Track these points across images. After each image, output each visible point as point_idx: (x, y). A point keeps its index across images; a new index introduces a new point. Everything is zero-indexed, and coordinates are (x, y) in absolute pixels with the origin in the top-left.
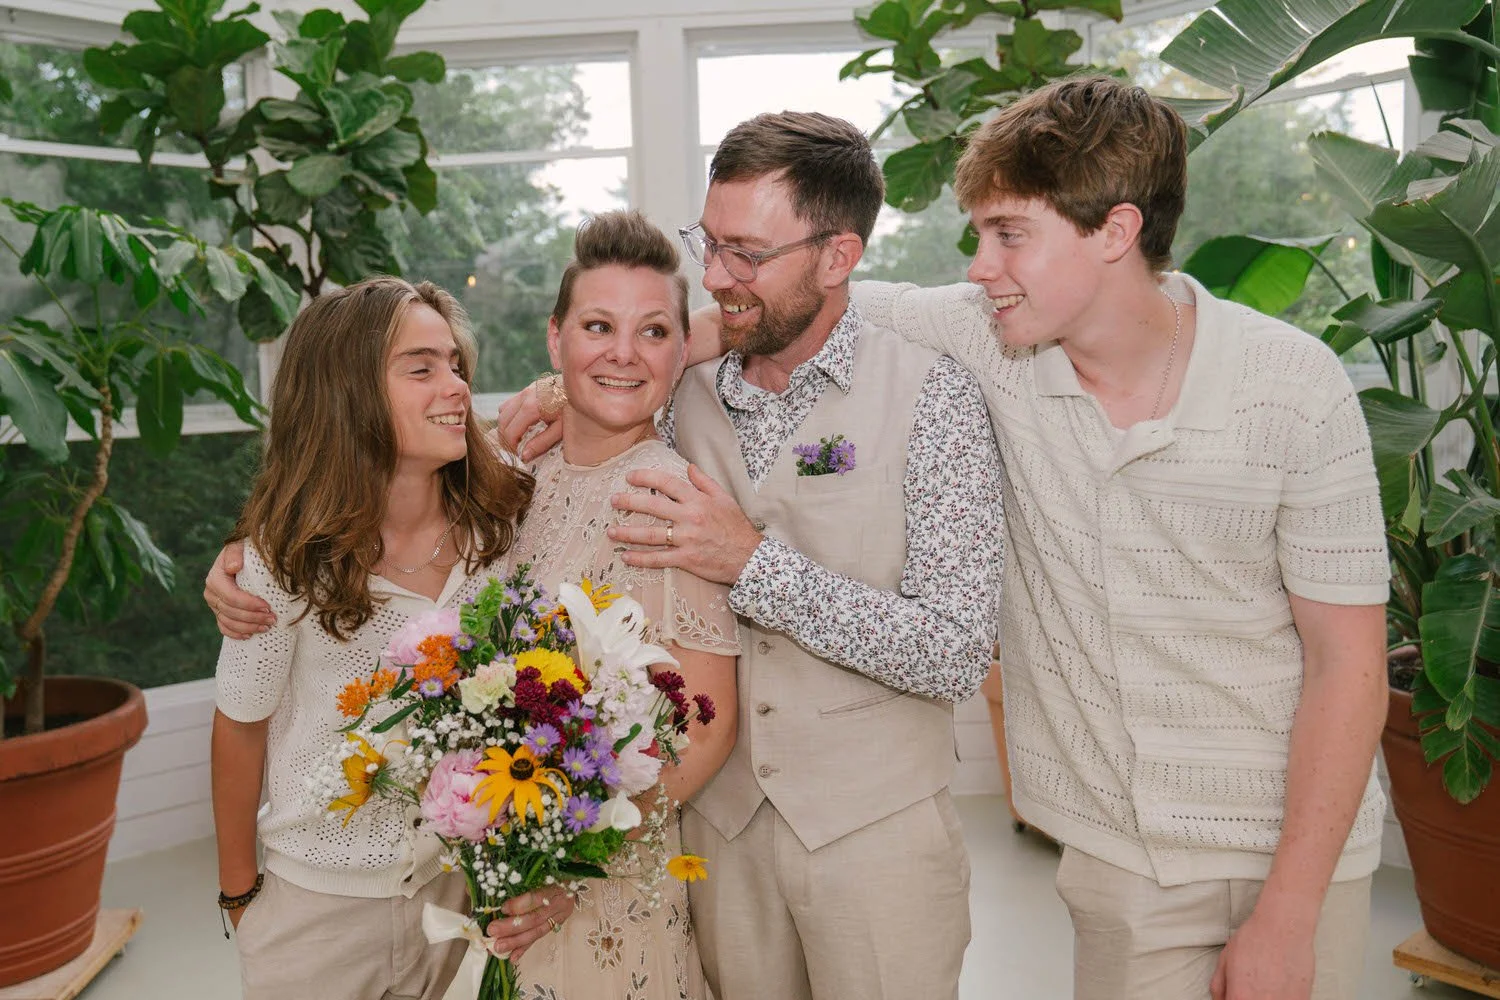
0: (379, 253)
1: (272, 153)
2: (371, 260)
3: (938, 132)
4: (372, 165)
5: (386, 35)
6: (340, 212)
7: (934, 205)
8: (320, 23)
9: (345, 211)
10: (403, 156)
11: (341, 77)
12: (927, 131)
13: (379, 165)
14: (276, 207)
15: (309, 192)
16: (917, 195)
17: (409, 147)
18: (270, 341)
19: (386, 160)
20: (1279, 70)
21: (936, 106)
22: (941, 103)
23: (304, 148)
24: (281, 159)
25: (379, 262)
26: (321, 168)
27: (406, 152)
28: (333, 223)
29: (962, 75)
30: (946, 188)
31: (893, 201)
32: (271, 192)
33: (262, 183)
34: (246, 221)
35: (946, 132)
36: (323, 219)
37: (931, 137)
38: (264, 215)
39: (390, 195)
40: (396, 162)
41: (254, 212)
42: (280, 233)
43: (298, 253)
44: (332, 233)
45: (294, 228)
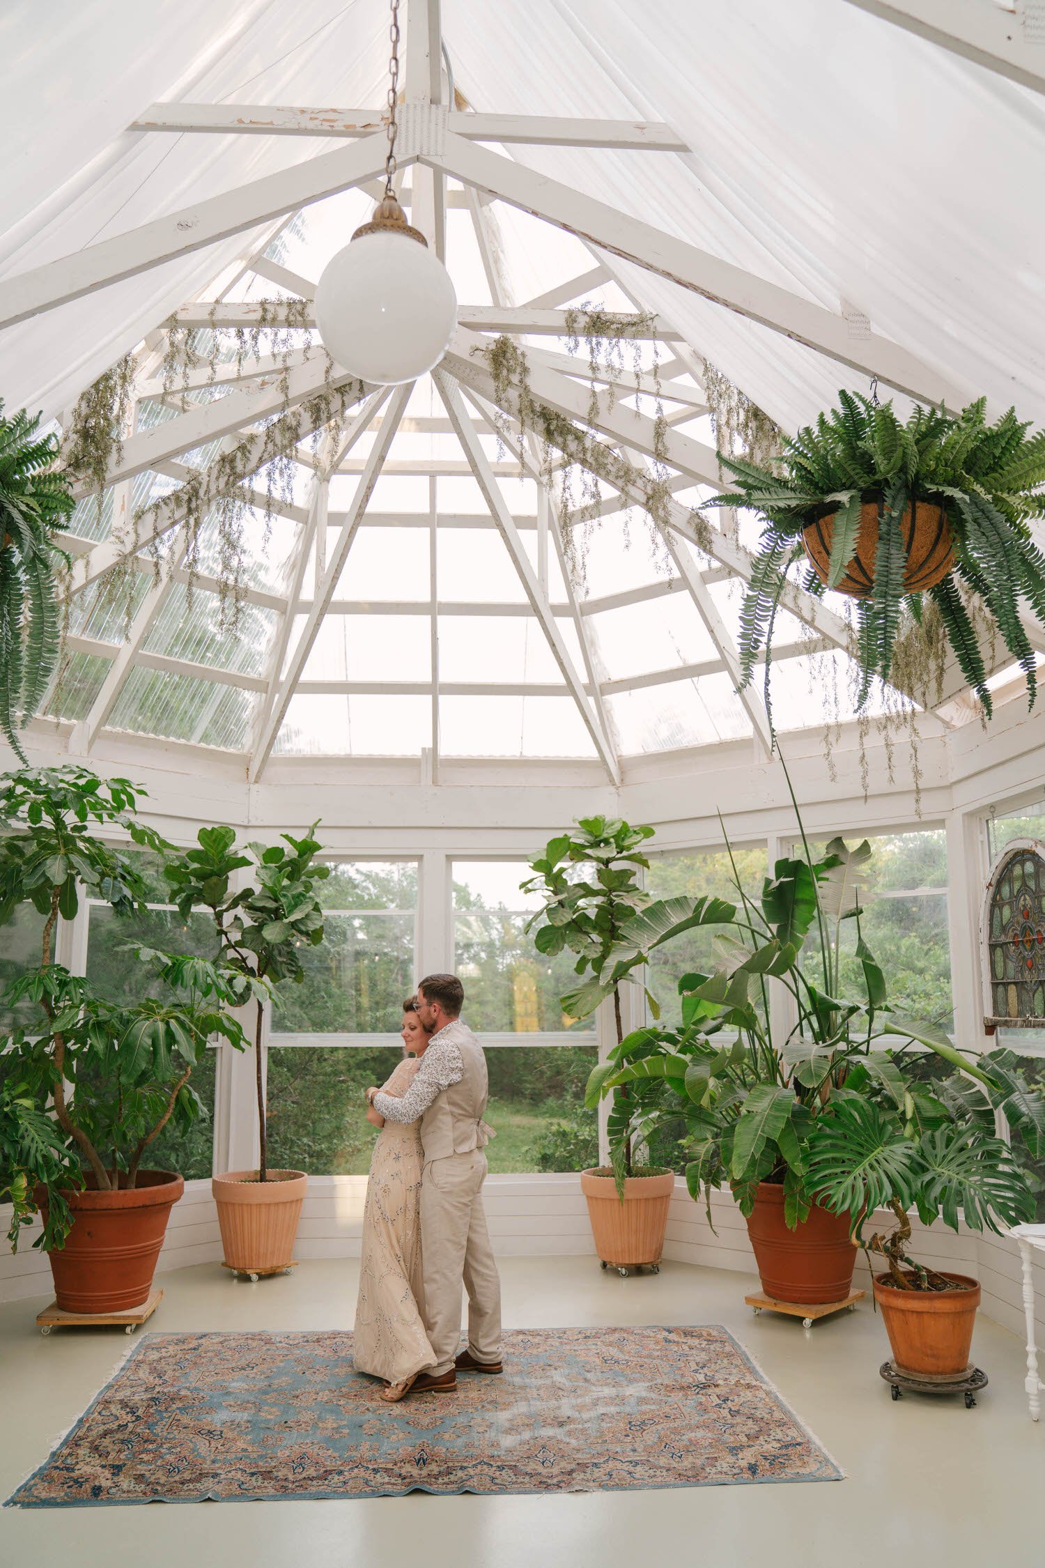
0: (294, 964)
1: (252, 918)
2: (290, 968)
3: (562, 921)
4: (300, 928)
5: (306, 863)
6: (283, 949)
7: (561, 954)
8: (273, 855)
9: (285, 948)
10: (315, 924)
11: (285, 882)
12: (558, 920)
13: (303, 928)
14: (251, 943)
15: (273, 941)
16: (554, 947)
17: (318, 920)
18: (239, 1007)
19: (306, 925)
21: (563, 907)
22: (566, 905)
23: (265, 915)
24: (255, 921)
25: (294, 968)
26: (278, 929)
27: (316, 922)
28: (280, 954)
29: (578, 889)
30: (566, 946)
31: (543, 951)
32: (248, 936)
33: (244, 932)
34: (230, 946)
35: (566, 921)
36: (276, 952)
37: (559, 924)
38: (240, 944)
39: (304, 939)
40: (312, 927)
41: (236, 942)
42: (245, 952)
43: (253, 961)
44: (279, 959)
45: (254, 951)
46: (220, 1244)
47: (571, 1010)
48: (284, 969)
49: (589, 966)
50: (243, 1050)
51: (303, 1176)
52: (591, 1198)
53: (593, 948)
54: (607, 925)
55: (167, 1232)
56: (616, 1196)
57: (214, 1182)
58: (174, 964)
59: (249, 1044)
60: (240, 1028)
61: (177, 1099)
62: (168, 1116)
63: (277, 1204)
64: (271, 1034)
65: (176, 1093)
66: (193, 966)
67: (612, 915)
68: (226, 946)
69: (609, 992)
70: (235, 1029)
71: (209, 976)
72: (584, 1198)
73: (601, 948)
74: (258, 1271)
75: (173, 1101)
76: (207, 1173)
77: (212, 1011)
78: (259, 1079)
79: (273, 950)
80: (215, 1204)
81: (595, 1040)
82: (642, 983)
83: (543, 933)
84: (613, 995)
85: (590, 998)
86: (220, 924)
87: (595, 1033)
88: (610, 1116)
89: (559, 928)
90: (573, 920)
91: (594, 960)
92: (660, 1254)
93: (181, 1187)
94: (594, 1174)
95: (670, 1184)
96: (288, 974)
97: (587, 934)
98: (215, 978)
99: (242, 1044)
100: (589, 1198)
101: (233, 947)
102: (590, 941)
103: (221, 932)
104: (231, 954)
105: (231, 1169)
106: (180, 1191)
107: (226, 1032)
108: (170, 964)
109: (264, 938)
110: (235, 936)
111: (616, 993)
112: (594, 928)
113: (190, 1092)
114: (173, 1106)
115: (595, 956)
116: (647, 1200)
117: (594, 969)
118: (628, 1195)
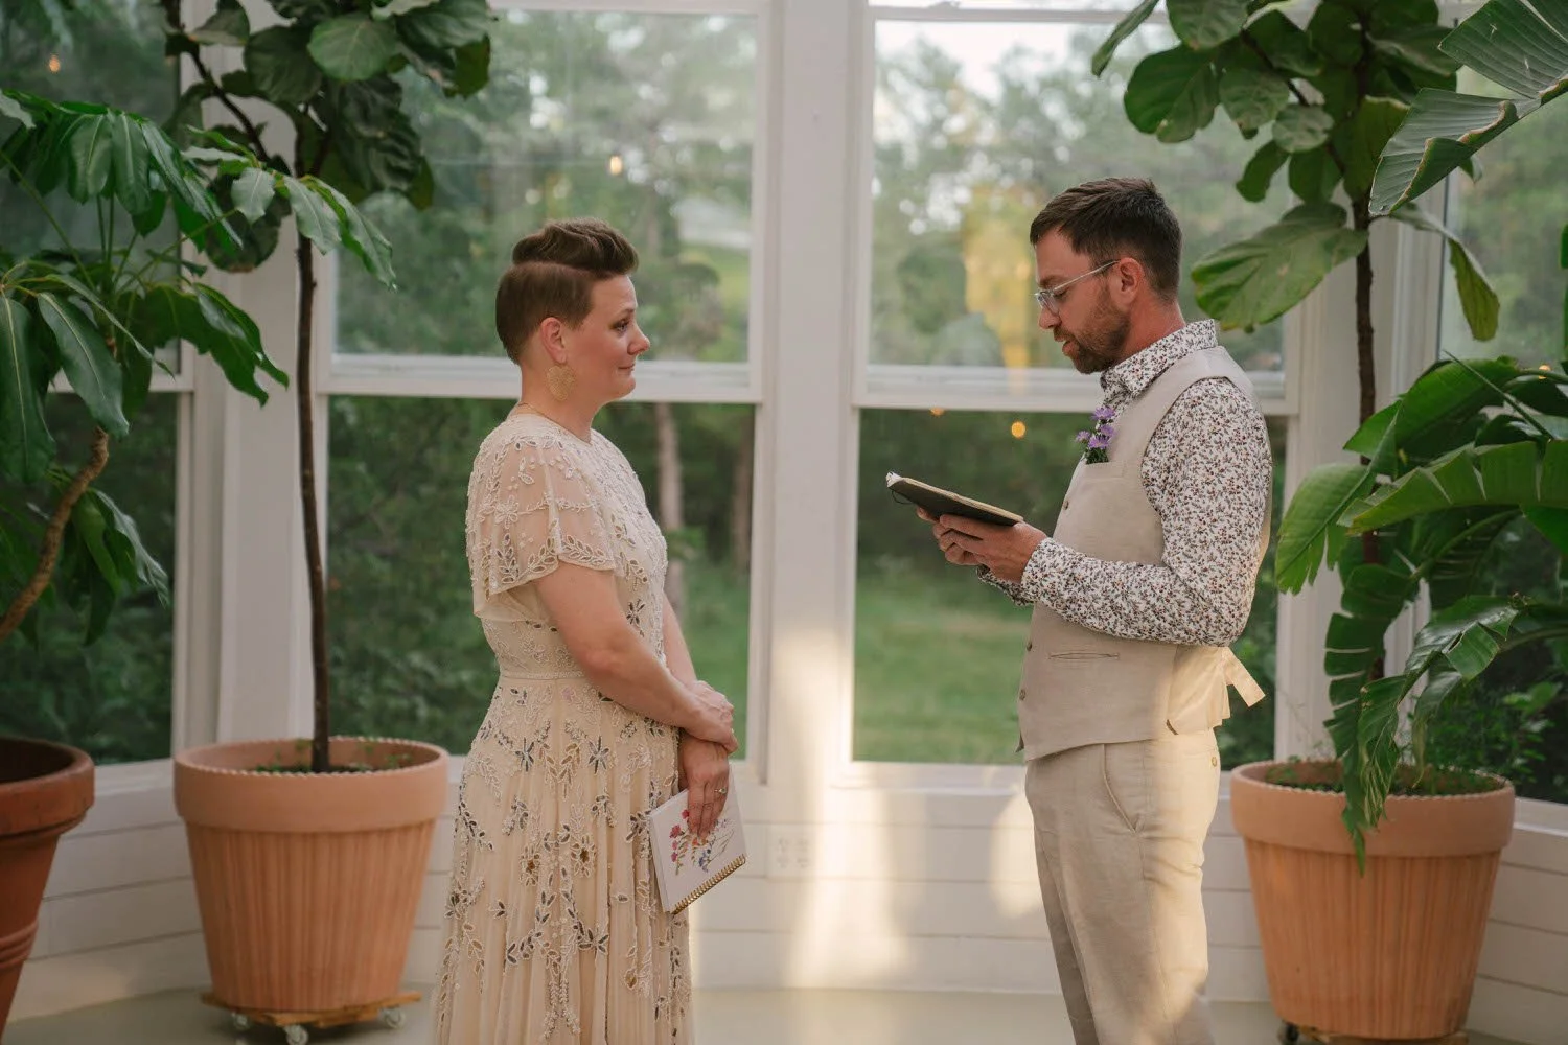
0: (405, 151)
2: (395, 161)
3: (1214, 34)
4: (421, 37)
6: (374, 100)
7: (1203, 133)
9: (380, 99)
10: (465, 26)
12: (1199, 32)
13: (433, 38)
14: (274, 83)
15: (343, 75)
17: (474, 14)
18: (247, 270)
19: (443, 33)
20: (1551, 88)
24: (285, 14)
25: (405, 165)
26: (355, 38)
27: (470, 21)
28: (363, 117)
30: (1220, 112)
31: (1146, 125)
32: (265, 59)
33: (254, 46)
34: (207, 88)
35: (1225, 35)
36: (352, 110)
37: (1203, 42)
38: (241, 84)
39: (435, 74)
40: (459, 37)
41: (226, 78)
42: (256, 109)
43: (280, 136)
44: (364, 131)
45: (285, 106)
46: (199, 944)
47: (1223, 306)
48: (376, 163)
49: (1282, 174)
50: (263, 397)
51: (434, 756)
52: (1262, 845)
53: (1303, 119)
54: (1351, 52)
55: (44, 912)
56: (1340, 843)
57: (181, 772)
58: (41, 126)
59: (280, 377)
60: (253, 331)
61: (70, 531)
62: (42, 583)
63: (365, 834)
64: (336, 358)
65: (66, 515)
66: (103, 133)
67: (1364, 19)
68: (195, 90)
69: (1344, 255)
70: (238, 332)
71: (153, 165)
72: (1240, 843)
73: (1328, 121)
74: (308, 1018)
75: (56, 538)
76: (158, 747)
77: (162, 275)
78: (307, 483)
79: (344, 101)
80: (179, 834)
81: (1281, 397)
82: (1439, 224)
83: (1150, 69)
84: (1351, 265)
85: (1284, 270)
86: (174, 18)
87: (1281, 376)
88: (1336, 618)
89: (1203, 56)
90: (1246, 36)
91: (1298, 157)
92: (1462, 1018)
93: (86, 787)
94: (1268, 777)
95: (1502, 823)
96: (387, 181)
97: (1286, 75)
98: (173, 173)
99: (261, 377)
100: (1251, 843)
101: (220, 93)
102: (1293, 99)
103: (181, 44)
104: (214, 113)
105: (227, 735)
106: (84, 795)
107: (210, 341)
108: (29, 124)
109: (314, 67)
110: (227, 58)
111: (1364, 262)
112: (1310, 58)
113: (108, 514)
114: (56, 553)
115: (1308, 143)
116: (1432, 861)
117: (1295, 184)
118: (1377, 844)
